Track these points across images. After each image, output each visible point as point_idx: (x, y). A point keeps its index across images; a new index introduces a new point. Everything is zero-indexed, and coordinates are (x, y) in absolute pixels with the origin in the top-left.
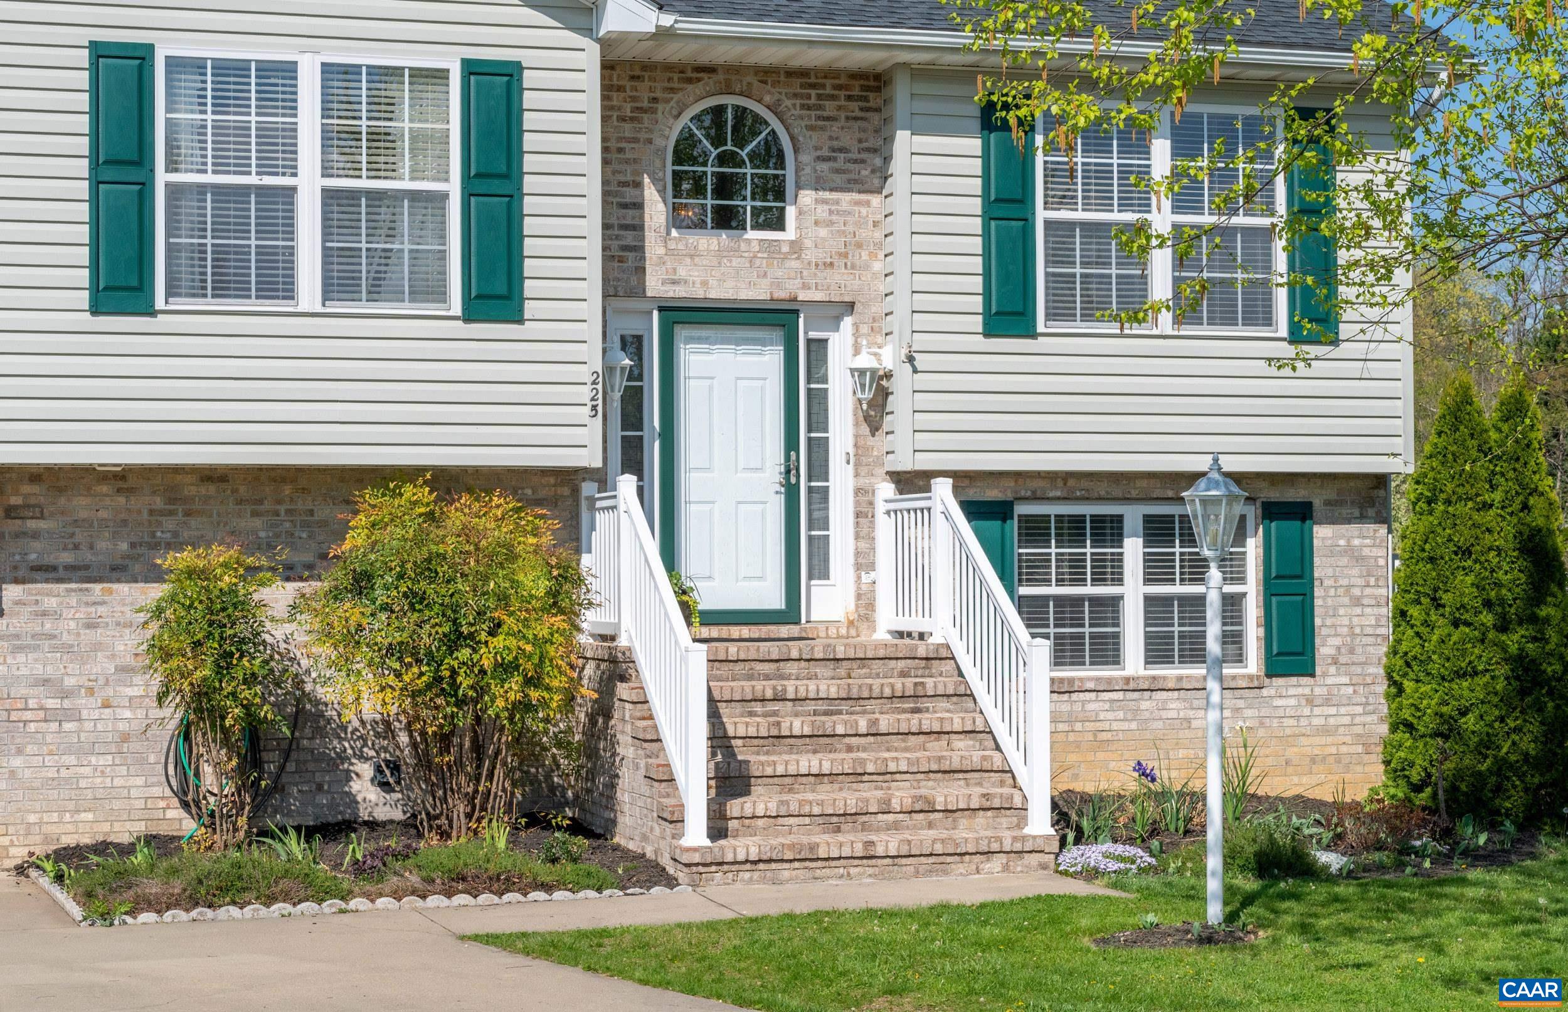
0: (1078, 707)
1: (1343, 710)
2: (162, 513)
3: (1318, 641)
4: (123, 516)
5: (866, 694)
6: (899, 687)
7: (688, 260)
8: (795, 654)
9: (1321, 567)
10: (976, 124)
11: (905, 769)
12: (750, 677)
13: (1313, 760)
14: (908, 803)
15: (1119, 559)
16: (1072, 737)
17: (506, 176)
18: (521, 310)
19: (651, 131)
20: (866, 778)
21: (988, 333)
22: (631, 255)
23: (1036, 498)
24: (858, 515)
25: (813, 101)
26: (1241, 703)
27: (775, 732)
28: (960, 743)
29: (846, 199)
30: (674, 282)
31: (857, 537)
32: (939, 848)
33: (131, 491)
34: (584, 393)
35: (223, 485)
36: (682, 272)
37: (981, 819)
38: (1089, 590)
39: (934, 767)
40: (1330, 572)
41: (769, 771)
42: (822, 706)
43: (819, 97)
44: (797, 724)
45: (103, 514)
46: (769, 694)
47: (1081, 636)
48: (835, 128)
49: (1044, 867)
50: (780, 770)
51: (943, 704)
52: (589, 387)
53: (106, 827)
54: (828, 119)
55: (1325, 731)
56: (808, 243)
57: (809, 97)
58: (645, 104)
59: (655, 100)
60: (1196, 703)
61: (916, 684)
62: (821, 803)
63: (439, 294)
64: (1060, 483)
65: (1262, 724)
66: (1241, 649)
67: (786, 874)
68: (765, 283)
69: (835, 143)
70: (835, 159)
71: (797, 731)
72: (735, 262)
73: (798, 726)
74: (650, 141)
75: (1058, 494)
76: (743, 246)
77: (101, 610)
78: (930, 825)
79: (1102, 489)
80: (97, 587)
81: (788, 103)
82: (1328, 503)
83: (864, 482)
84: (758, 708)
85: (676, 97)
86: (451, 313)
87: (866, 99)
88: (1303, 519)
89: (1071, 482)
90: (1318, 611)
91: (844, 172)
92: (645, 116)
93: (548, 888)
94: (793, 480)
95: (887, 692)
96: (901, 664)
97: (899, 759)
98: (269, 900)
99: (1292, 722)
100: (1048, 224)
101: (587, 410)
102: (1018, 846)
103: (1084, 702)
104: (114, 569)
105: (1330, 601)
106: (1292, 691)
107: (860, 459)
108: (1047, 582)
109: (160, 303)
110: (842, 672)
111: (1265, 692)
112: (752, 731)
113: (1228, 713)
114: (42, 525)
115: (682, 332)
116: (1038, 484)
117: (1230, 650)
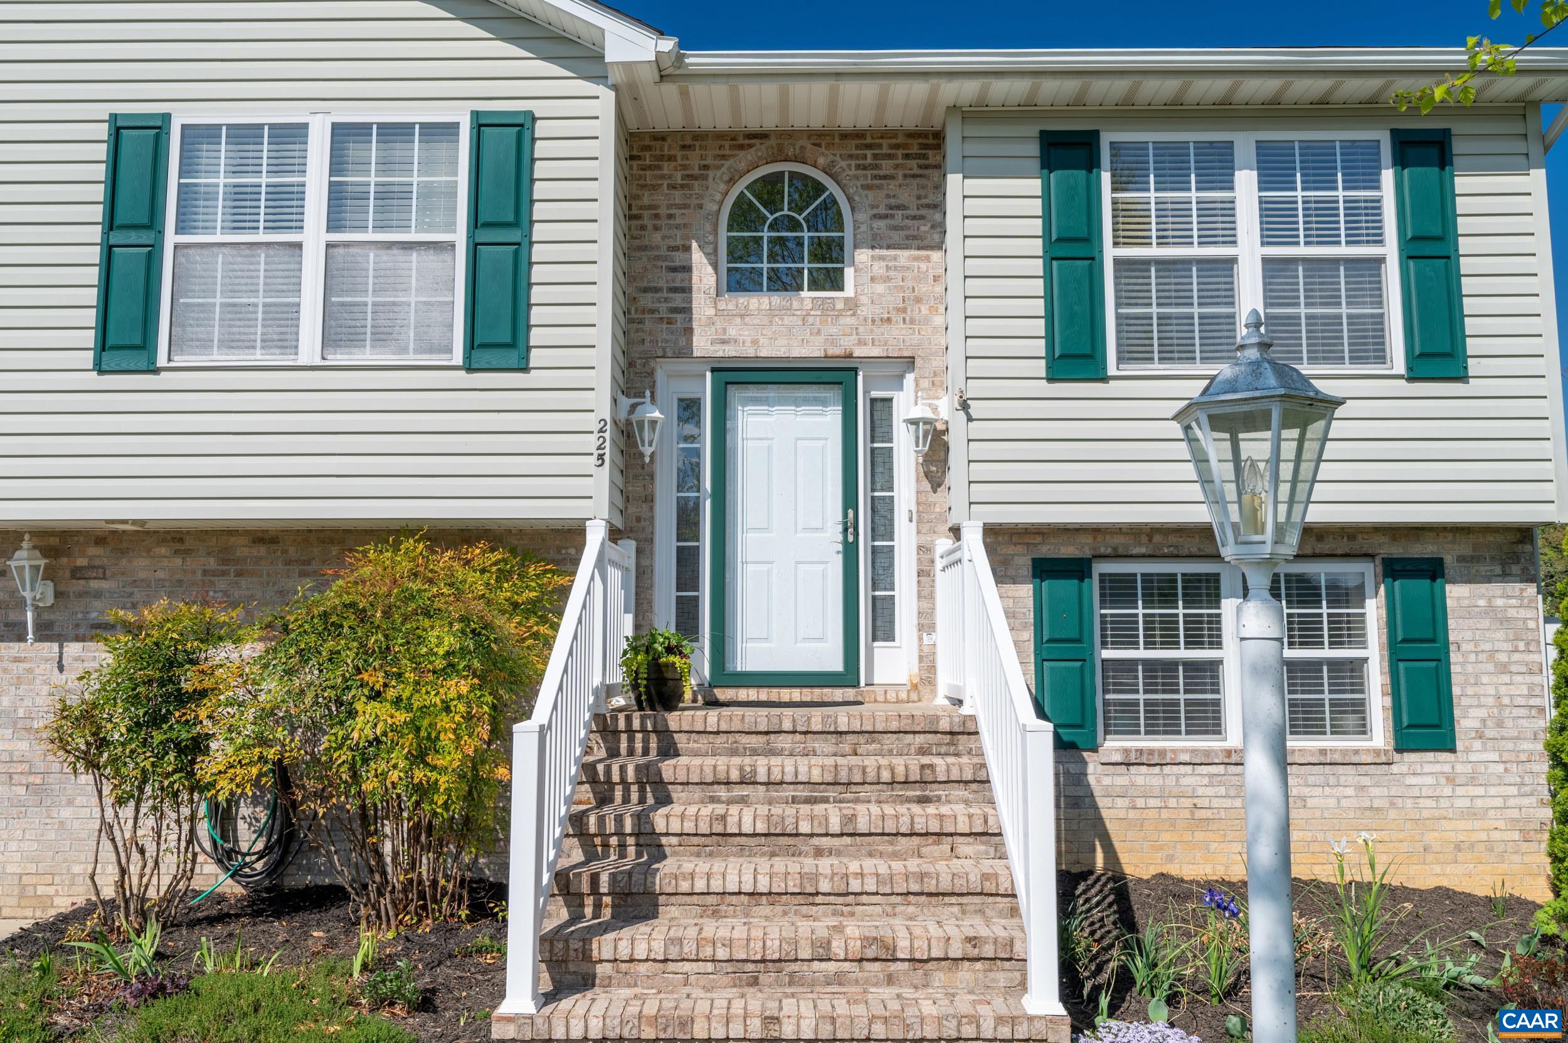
0: (1171, 781)
1: (1492, 791)
2: (214, 573)
3: (1457, 712)
4: (178, 577)
5: (858, 778)
6: (900, 771)
7: (738, 320)
8: (787, 725)
9: (1458, 630)
10: (1036, 164)
11: (872, 888)
12: (734, 752)
13: (1458, 848)
14: (855, 947)
15: (1216, 620)
16: (1165, 814)
17: (515, 224)
18: (527, 359)
19: (701, 197)
20: (819, 899)
21: (1051, 379)
22: (679, 317)
23: (1117, 556)
24: (920, 574)
25: (869, 161)
26: (1366, 781)
27: (718, 828)
28: (967, 847)
29: (904, 256)
30: (723, 342)
31: (920, 596)
34: (591, 442)
35: (273, 547)
36: (732, 332)
37: (961, 975)
38: (1182, 653)
39: (915, 887)
40: (1468, 635)
41: (685, 886)
42: (802, 792)
43: (875, 156)
45: (160, 574)
46: (735, 775)
47: (1176, 703)
48: (892, 185)
50: (700, 886)
51: (959, 792)
52: (596, 435)
54: (885, 177)
55: (1471, 814)
56: (864, 300)
57: (865, 157)
58: (696, 172)
59: (706, 167)
60: (1311, 780)
61: (923, 767)
62: (729, 944)
63: (442, 345)
64: (1144, 539)
65: (1392, 804)
66: (1364, 719)
68: (819, 340)
69: (893, 201)
70: (892, 216)
71: (747, 828)
72: (787, 320)
73: (746, 819)
74: (701, 207)
75: (1143, 550)
76: (796, 305)
78: (890, 979)
79: (1193, 545)
81: (844, 164)
82: (1461, 559)
83: (925, 538)
84: (722, 792)
85: (727, 164)
86: (453, 363)
87: (925, 157)
88: (1433, 579)
89: (1157, 538)
90: (1455, 679)
91: (902, 228)
92: (696, 183)
94: (851, 539)
95: (886, 776)
96: (920, 739)
99: (1430, 803)
100: (1117, 262)
101: (593, 460)
103: (1178, 776)
105: (1470, 668)
106: (1428, 768)
107: (922, 516)
108: (1134, 645)
109: (164, 360)
110: (847, 748)
111: (1395, 769)
112: (689, 827)
113: (1350, 791)
114: (104, 585)
115: (734, 393)
116: (1119, 540)
117: (1351, 720)
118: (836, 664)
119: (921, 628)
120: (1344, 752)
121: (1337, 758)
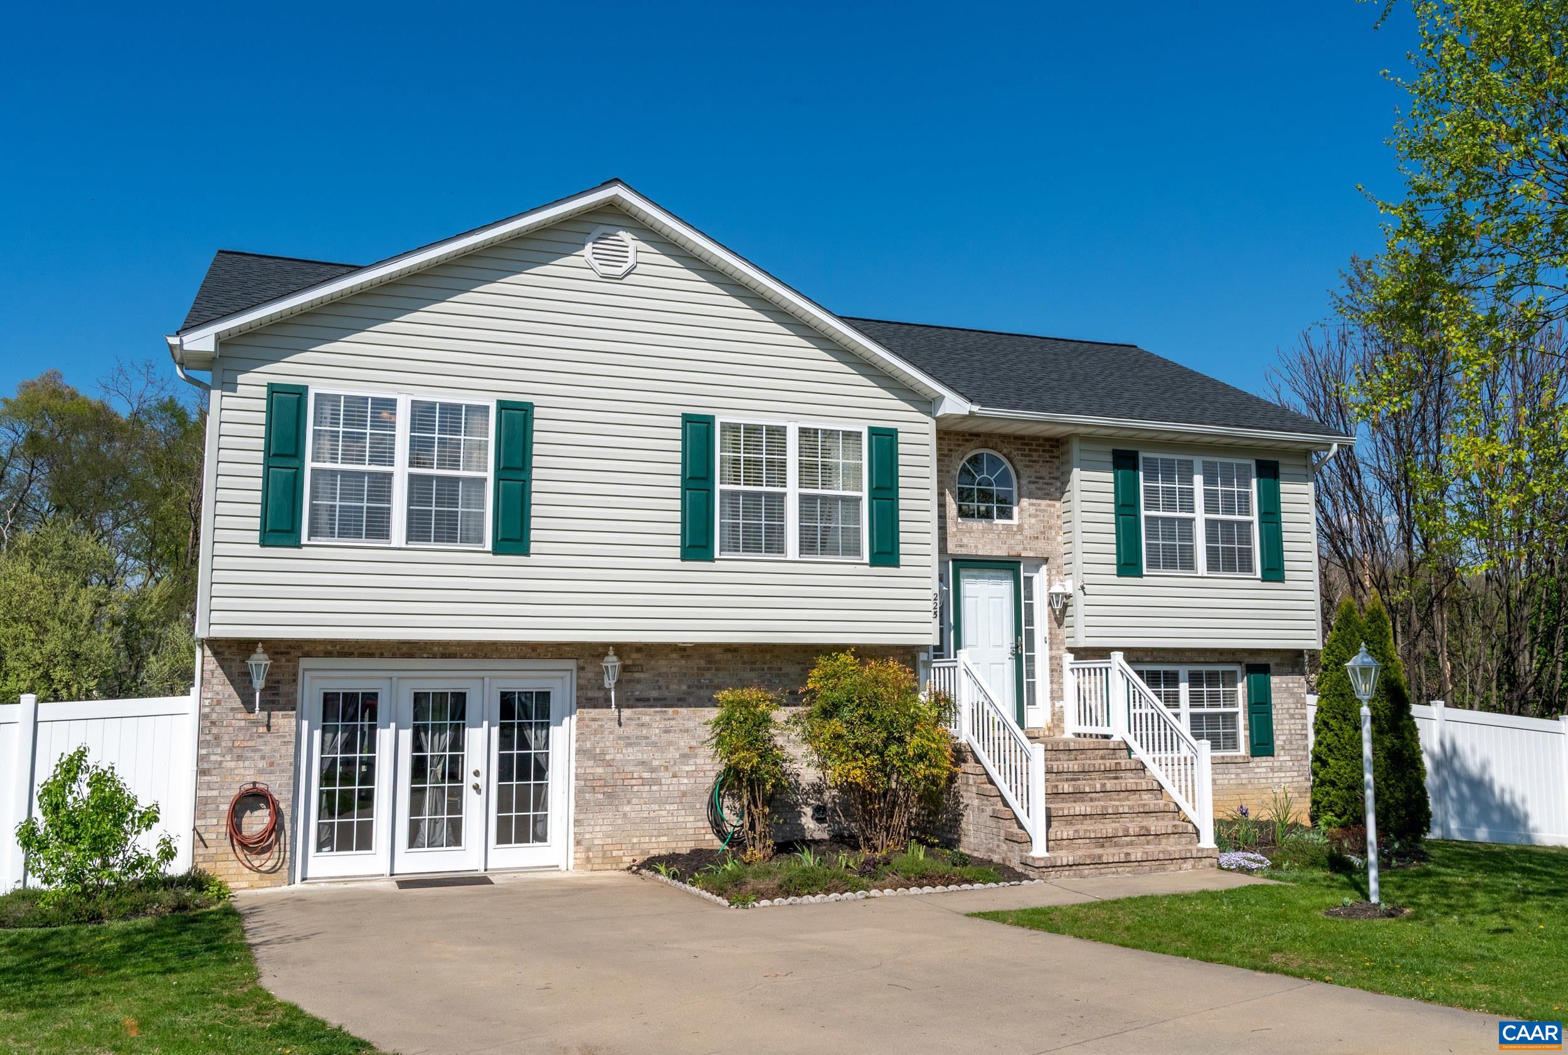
1: (1288, 774)
2: (704, 669)
3: (1275, 738)
4: (683, 671)
5: (1092, 769)
6: (1107, 765)
7: (968, 535)
9: (1275, 698)
10: (1111, 466)
11: (1126, 811)
14: (1136, 831)
15: (1177, 694)
17: (890, 489)
18: (898, 561)
19: (948, 466)
20: (1108, 816)
21: (1119, 575)
22: (941, 531)
24: (1052, 671)
25: (1027, 452)
26: (1239, 771)
27: (1055, 791)
29: (1044, 503)
30: (961, 546)
31: (1052, 682)
32: (1161, 856)
33: (688, 657)
34: (930, 605)
35: (735, 654)
36: (965, 541)
37: (1173, 839)
39: (1141, 810)
40: (1279, 701)
41: (1060, 813)
42: (1070, 776)
43: (1030, 450)
44: (1066, 786)
45: (674, 670)
48: (1037, 466)
49: (1212, 866)
50: (1066, 813)
51: (1129, 774)
52: (933, 602)
53: (674, 845)
54: (1034, 461)
56: (1026, 526)
57: (1025, 450)
58: (946, 452)
59: (951, 450)
61: (1116, 763)
63: (857, 552)
64: (1150, 654)
65: (1249, 782)
66: (1235, 741)
68: (1006, 546)
69: (1038, 474)
70: (1038, 483)
71: (1066, 791)
72: (991, 536)
74: (949, 472)
75: (1149, 659)
76: (995, 527)
77: (673, 723)
78: (1148, 843)
79: (1170, 657)
80: (670, 710)
81: (1015, 453)
82: (1277, 665)
83: (1054, 653)
85: (961, 449)
86: (864, 562)
87: (1052, 452)
88: (1266, 674)
89: (1155, 653)
90: (1274, 722)
91: (1042, 489)
92: (946, 459)
93: (970, 882)
94: (1020, 652)
96: (1101, 752)
97: (1124, 806)
98: (827, 892)
99: (1264, 781)
100: (1146, 517)
101: (931, 614)
102: (1200, 855)
104: (679, 700)
105: (1279, 717)
106: (1264, 764)
107: (1052, 641)
109: (716, 555)
110: (1073, 757)
111: (1251, 765)
113: (1233, 776)
114: (642, 675)
115: (963, 573)
116: (1140, 654)
117: (1230, 742)
119: (1053, 698)
120: (1231, 757)
121: (1229, 760)
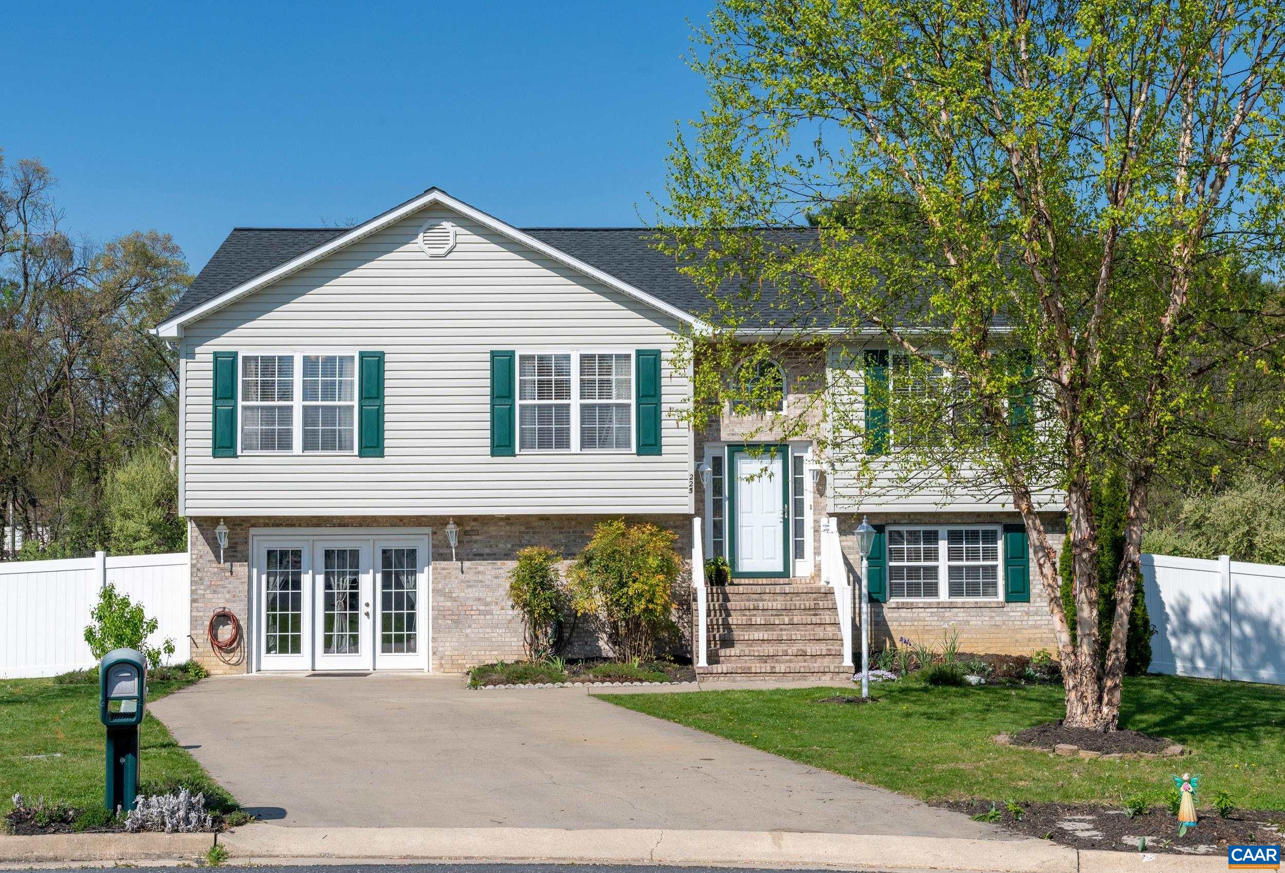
0: (915, 615)
1: (1044, 618)
2: (523, 533)
3: (1031, 587)
4: (509, 534)
6: (807, 605)
7: (739, 425)
8: (767, 591)
10: (863, 365)
11: (799, 638)
12: (749, 600)
13: (1029, 640)
14: (795, 652)
15: (936, 550)
16: (913, 628)
17: (655, 396)
18: (661, 450)
20: (783, 641)
21: (868, 454)
22: (714, 424)
23: (896, 523)
24: (814, 531)
26: (993, 614)
27: (749, 622)
28: (829, 628)
29: (808, 397)
30: (733, 435)
31: (815, 541)
32: (802, 670)
33: (512, 524)
34: (687, 483)
36: (737, 431)
37: (827, 659)
38: (922, 563)
39: (812, 638)
41: (742, 638)
42: (775, 612)
43: (796, 354)
45: (502, 533)
46: (752, 607)
47: (920, 584)
48: (803, 367)
49: (848, 679)
50: (746, 638)
51: (829, 611)
52: (687, 481)
53: (503, 657)
54: (800, 363)
55: (1035, 627)
56: (792, 416)
57: (792, 355)
60: (972, 614)
61: (815, 604)
62: (758, 651)
63: (628, 445)
65: (1004, 624)
66: (995, 590)
67: (739, 679)
68: (773, 434)
69: (804, 374)
70: (803, 380)
71: (758, 622)
72: (760, 426)
73: (759, 620)
75: (906, 521)
76: (764, 419)
77: (500, 571)
79: (926, 519)
80: (499, 562)
83: (817, 517)
84: (747, 613)
86: (632, 452)
87: (815, 355)
88: (1023, 532)
89: (912, 516)
90: (1031, 573)
91: (808, 386)
93: (641, 681)
94: (787, 517)
95: (803, 607)
96: (814, 595)
98: (535, 682)
99: (1018, 623)
101: (688, 490)
103: (918, 613)
104: (506, 555)
106: (1018, 609)
107: (816, 508)
108: (903, 560)
109: (517, 451)
110: (789, 598)
111: (1005, 609)
112: (740, 622)
113: (987, 618)
114: (478, 538)
115: (737, 455)
116: (896, 517)
117: (991, 590)
118: (780, 569)
119: (815, 554)
120: (985, 603)
121: (982, 605)
